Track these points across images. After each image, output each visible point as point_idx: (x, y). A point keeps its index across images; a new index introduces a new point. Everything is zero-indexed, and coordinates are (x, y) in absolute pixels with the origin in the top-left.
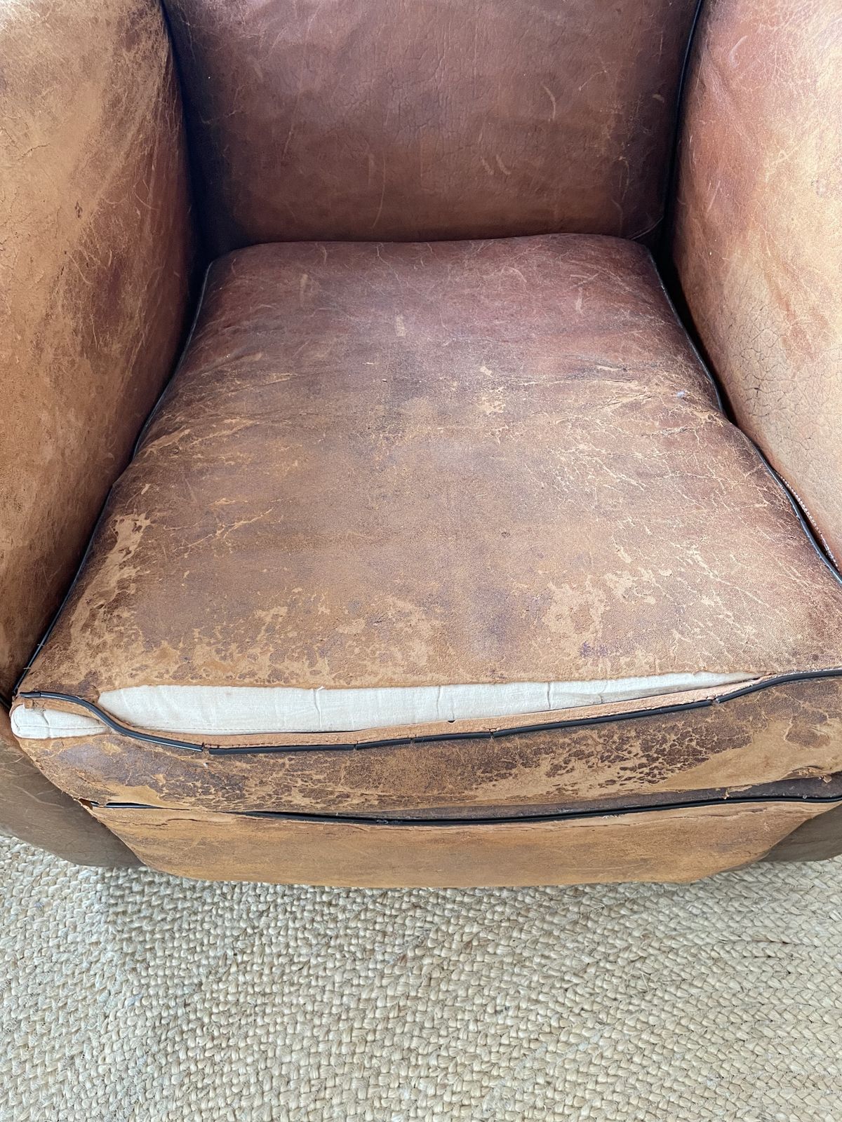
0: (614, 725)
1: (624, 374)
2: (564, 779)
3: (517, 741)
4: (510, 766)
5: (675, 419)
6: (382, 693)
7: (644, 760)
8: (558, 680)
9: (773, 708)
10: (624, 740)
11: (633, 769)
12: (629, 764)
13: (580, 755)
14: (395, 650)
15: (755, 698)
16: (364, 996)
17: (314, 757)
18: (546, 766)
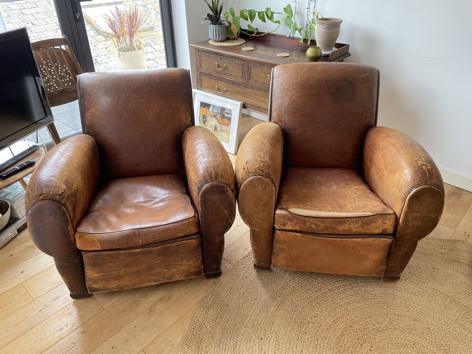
0: (357, 218)
1: (355, 185)
2: (350, 226)
3: (344, 219)
4: (343, 223)
5: (364, 190)
6: (325, 212)
7: (361, 224)
8: (349, 212)
9: (379, 218)
10: (359, 220)
11: (360, 225)
12: (359, 224)
13: (353, 222)
14: (326, 208)
15: (376, 216)
16: (310, 295)
17: (316, 219)
18: (348, 224)
